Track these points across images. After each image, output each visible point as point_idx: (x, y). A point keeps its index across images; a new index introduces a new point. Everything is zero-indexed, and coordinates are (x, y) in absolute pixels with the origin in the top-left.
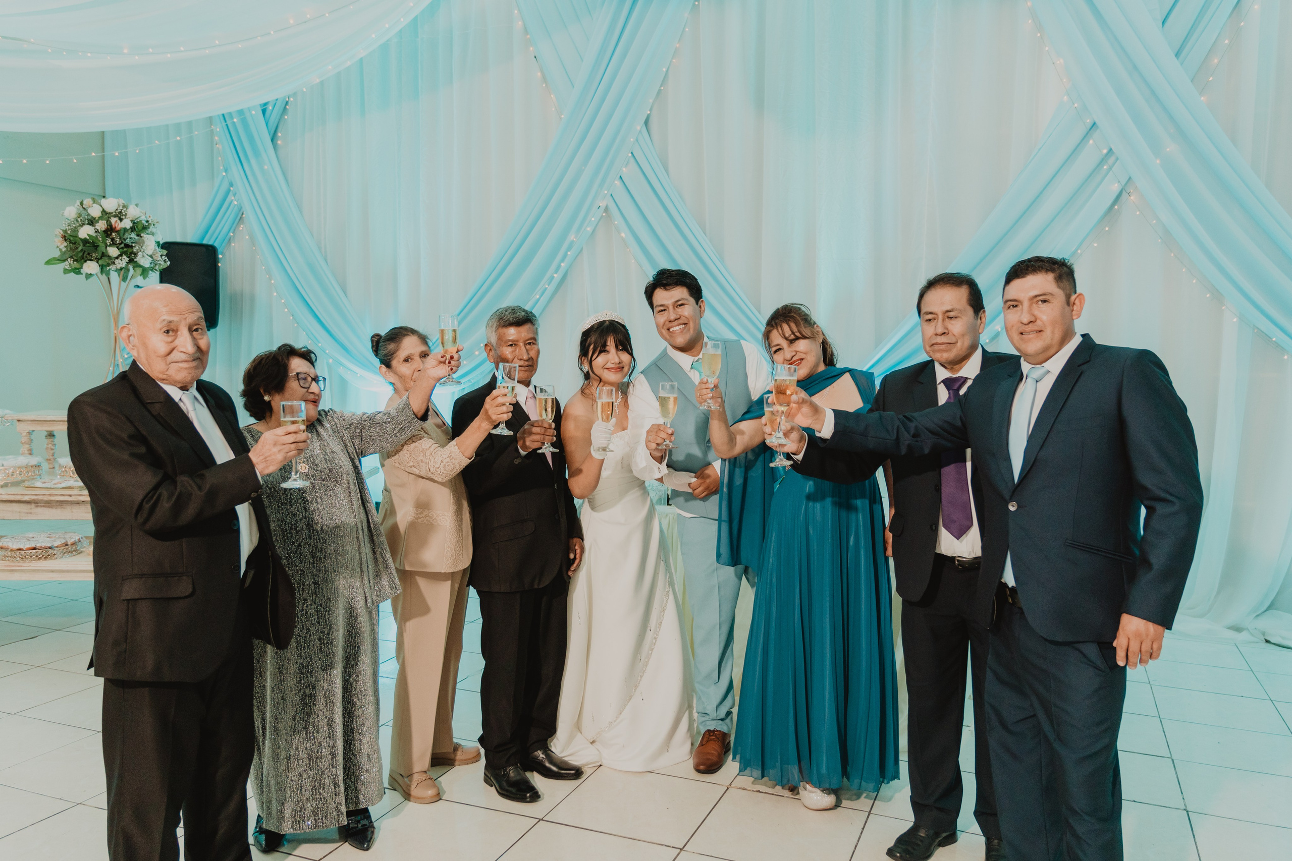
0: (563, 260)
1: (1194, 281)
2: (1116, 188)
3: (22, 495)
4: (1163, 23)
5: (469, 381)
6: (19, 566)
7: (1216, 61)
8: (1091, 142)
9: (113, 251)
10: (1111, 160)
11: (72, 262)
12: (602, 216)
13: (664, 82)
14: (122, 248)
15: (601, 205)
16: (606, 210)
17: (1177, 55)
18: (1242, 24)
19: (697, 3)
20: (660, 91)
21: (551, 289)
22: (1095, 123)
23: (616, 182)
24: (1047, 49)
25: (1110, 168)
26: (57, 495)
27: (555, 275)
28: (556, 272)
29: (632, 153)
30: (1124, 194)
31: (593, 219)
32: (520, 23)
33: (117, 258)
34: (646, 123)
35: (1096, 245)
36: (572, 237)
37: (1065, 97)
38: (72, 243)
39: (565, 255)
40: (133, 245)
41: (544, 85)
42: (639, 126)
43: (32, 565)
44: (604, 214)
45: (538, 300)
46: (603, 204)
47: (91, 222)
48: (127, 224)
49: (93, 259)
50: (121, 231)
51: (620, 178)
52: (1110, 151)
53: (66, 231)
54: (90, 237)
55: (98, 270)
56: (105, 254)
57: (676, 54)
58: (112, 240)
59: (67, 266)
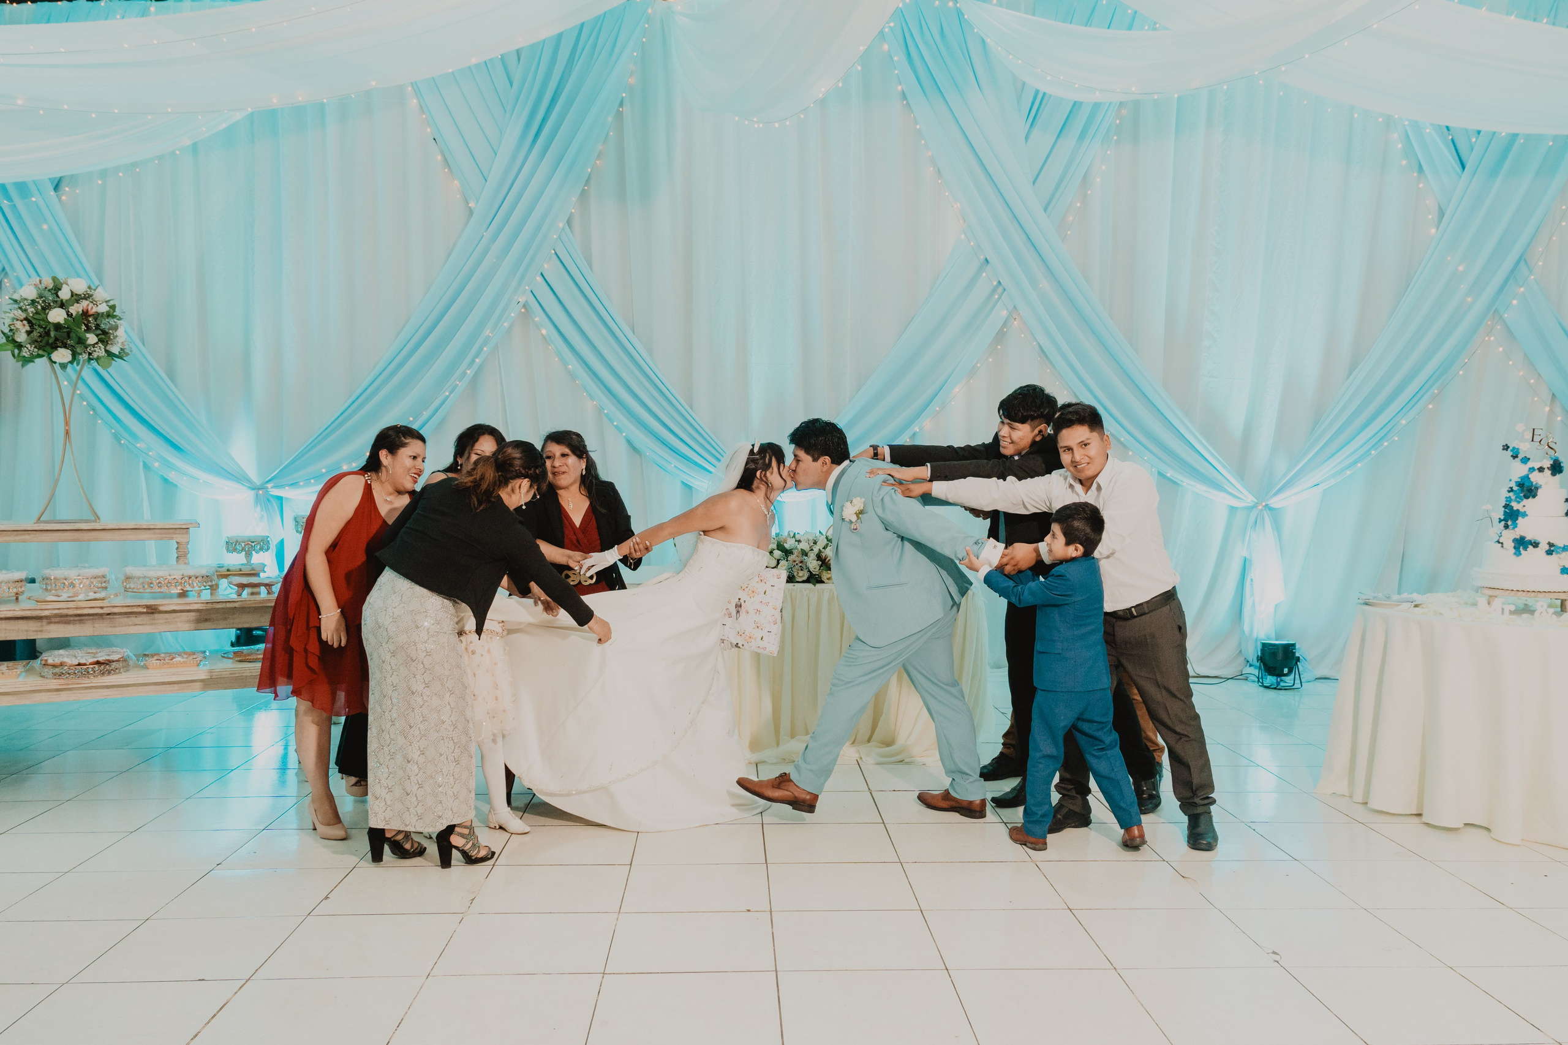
0: (477, 356)
1: (1065, 393)
2: (1005, 313)
3: (41, 610)
4: (1034, 183)
6: (78, 684)
7: (1071, 218)
8: (984, 274)
9: (92, 338)
10: (1000, 290)
11: (33, 348)
12: (521, 311)
13: (587, 183)
14: (99, 335)
15: (520, 300)
16: (524, 306)
17: (1045, 210)
18: (1089, 192)
19: (621, 109)
20: (583, 190)
21: (462, 385)
22: (987, 259)
23: (538, 278)
24: (947, 194)
25: (1000, 297)
26: (85, 608)
27: (468, 372)
28: (468, 367)
29: (554, 250)
30: (1011, 320)
31: (513, 315)
32: (415, 101)
33: (93, 346)
34: (568, 222)
35: (991, 360)
36: (487, 332)
37: (963, 236)
38: (42, 327)
39: (480, 350)
40: (111, 331)
41: (446, 170)
42: (562, 223)
43: (94, 681)
44: (523, 310)
45: (448, 397)
46: (522, 300)
47: (62, 305)
48: (103, 308)
49: (65, 346)
50: (97, 316)
51: (542, 274)
52: (999, 282)
53: (28, 314)
54: (62, 322)
55: (70, 358)
56: (81, 341)
57: (599, 156)
58: (86, 325)
59: (25, 353)
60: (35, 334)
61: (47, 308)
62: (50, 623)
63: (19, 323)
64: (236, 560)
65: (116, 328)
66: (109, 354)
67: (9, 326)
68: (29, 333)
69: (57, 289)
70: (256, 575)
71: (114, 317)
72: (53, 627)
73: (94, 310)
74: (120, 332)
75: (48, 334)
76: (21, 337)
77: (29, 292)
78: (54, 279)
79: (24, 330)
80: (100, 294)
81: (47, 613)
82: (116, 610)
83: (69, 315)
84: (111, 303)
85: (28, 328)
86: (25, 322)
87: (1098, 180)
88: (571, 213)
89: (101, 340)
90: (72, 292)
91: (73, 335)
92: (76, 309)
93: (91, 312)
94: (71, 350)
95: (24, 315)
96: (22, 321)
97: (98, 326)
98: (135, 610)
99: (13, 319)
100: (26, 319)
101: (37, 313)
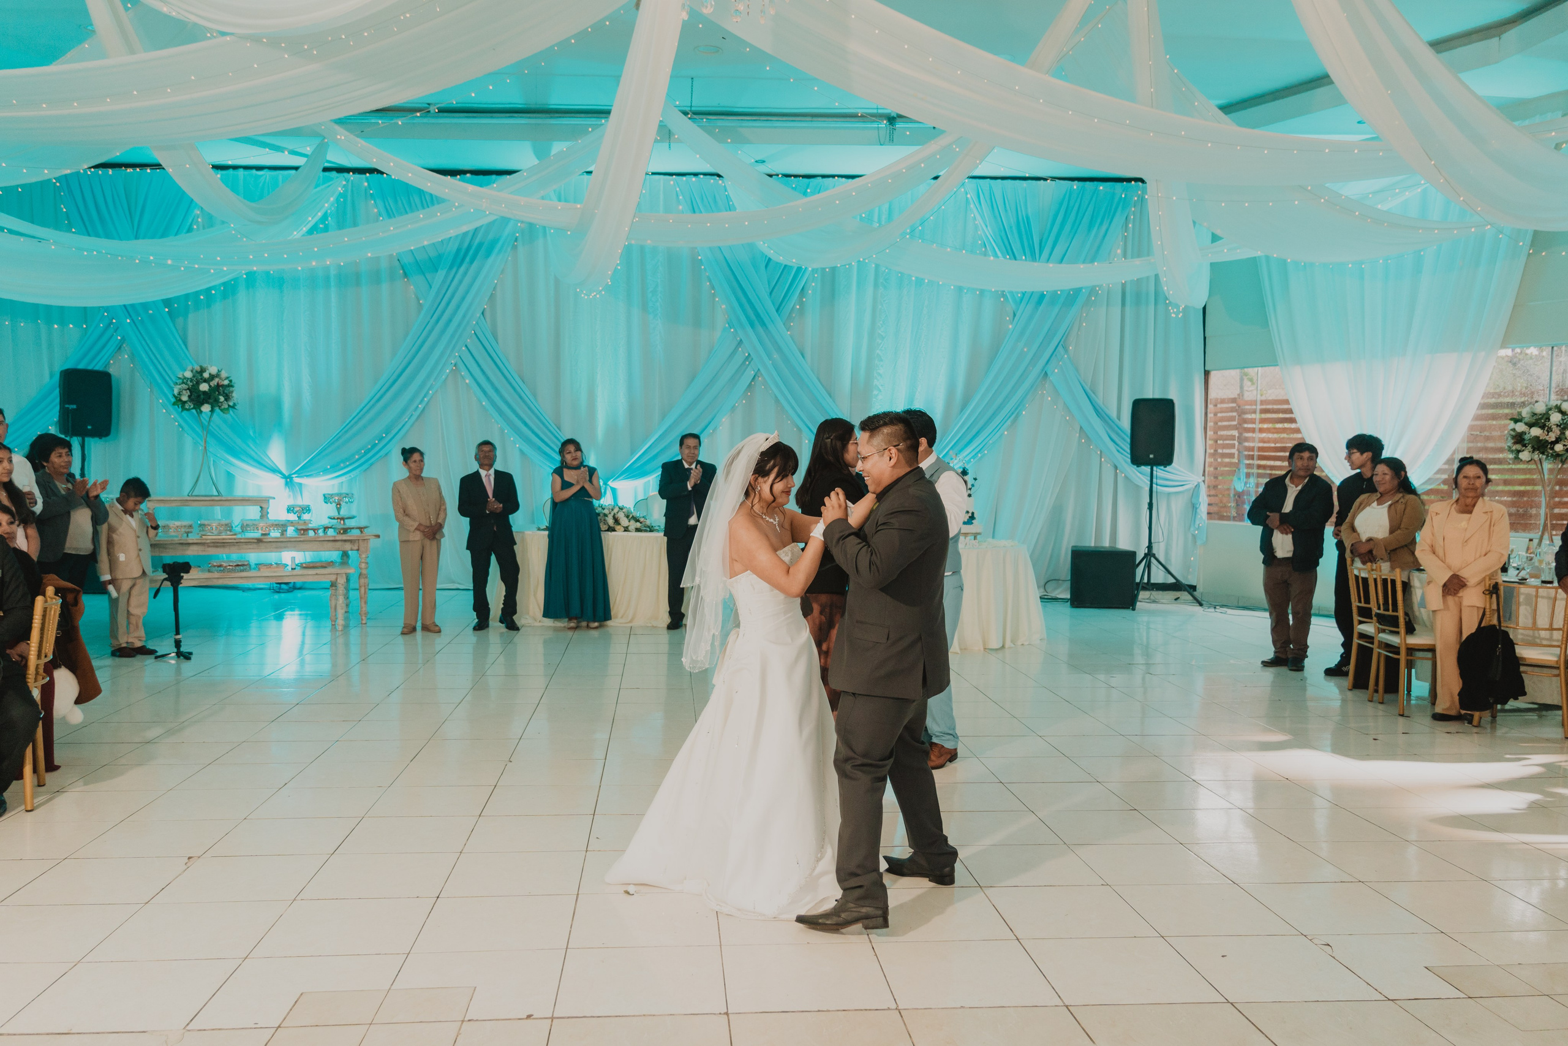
0: (425, 397)
2: (752, 373)
4: (771, 293)
5: (350, 476)
7: (793, 316)
8: (740, 349)
9: (222, 399)
10: (750, 359)
11: (191, 405)
12: (452, 370)
13: (494, 289)
14: (225, 396)
16: (455, 365)
17: (777, 311)
18: (804, 300)
20: (492, 294)
22: (741, 340)
23: (463, 349)
24: (717, 300)
25: (750, 363)
27: (420, 406)
28: (420, 403)
29: (474, 330)
30: (757, 377)
31: (447, 371)
33: (222, 402)
34: (483, 313)
36: (431, 381)
37: (726, 326)
38: (196, 394)
39: (428, 392)
40: (230, 394)
41: (405, 280)
42: (479, 314)
44: (454, 368)
45: (406, 422)
46: (453, 362)
47: (205, 381)
48: (226, 382)
49: (208, 403)
50: (223, 386)
51: (466, 346)
52: (749, 354)
53: (188, 385)
54: (207, 390)
55: (210, 409)
56: (217, 401)
57: (502, 272)
58: (218, 392)
59: (187, 406)
60: (193, 397)
61: (198, 383)
62: (209, 546)
63: (184, 392)
64: (293, 517)
65: (232, 392)
66: (229, 406)
67: (179, 392)
68: (189, 397)
69: (203, 370)
70: (307, 524)
71: (232, 386)
72: (210, 549)
73: (222, 383)
74: (234, 394)
75: (199, 396)
76: (185, 398)
77: (188, 374)
78: (201, 367)
79: (187, 395)
80: (224, 374)
81: (208, 541)
82: (242, 541)
83: (210, 386)
84: (230, 379)
85: (189, 393)
86: (188, 391)
87: (810, 292)
88: (484, 309)
89: (226, 400)
90: (210, 374)
91: (212, 397)
92: (214, 383)
93: (220, 384)
94: (212, 405)
95: (187, 387)
96: (185, 390)
97: (223, 391)
98: (251, 541)
99: (180, 389)
100: (188, 389)
101: (192, 386)
